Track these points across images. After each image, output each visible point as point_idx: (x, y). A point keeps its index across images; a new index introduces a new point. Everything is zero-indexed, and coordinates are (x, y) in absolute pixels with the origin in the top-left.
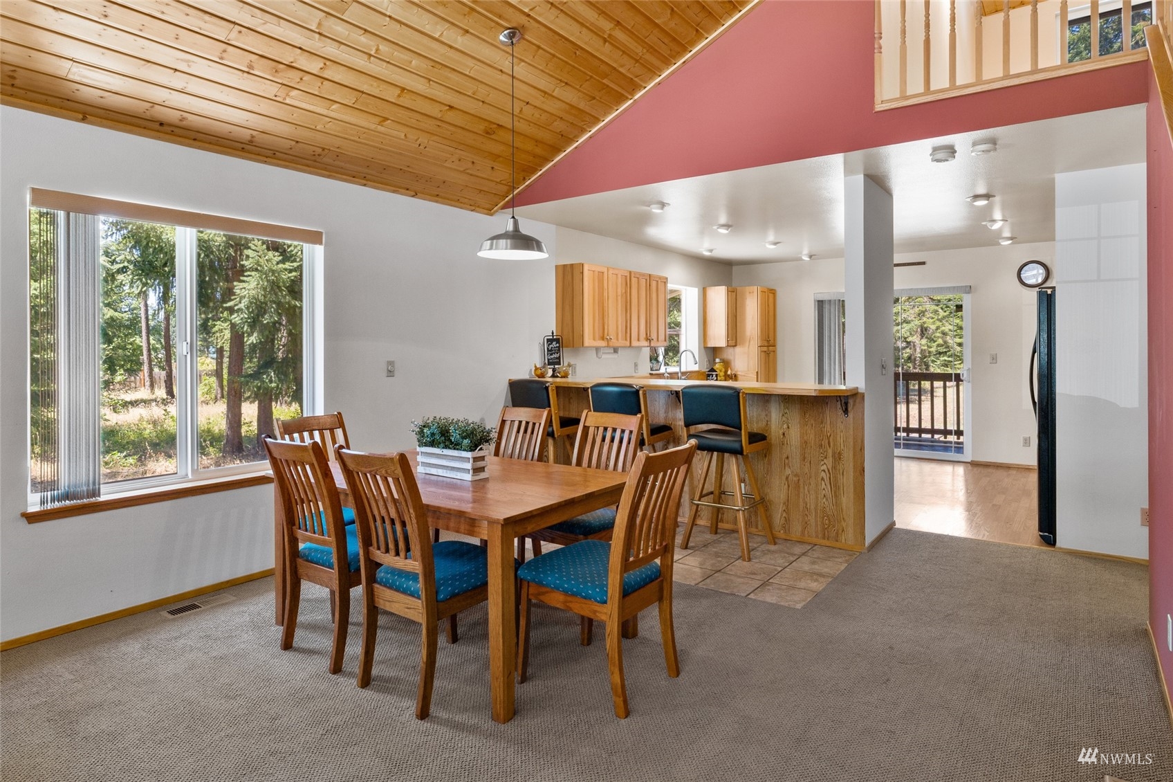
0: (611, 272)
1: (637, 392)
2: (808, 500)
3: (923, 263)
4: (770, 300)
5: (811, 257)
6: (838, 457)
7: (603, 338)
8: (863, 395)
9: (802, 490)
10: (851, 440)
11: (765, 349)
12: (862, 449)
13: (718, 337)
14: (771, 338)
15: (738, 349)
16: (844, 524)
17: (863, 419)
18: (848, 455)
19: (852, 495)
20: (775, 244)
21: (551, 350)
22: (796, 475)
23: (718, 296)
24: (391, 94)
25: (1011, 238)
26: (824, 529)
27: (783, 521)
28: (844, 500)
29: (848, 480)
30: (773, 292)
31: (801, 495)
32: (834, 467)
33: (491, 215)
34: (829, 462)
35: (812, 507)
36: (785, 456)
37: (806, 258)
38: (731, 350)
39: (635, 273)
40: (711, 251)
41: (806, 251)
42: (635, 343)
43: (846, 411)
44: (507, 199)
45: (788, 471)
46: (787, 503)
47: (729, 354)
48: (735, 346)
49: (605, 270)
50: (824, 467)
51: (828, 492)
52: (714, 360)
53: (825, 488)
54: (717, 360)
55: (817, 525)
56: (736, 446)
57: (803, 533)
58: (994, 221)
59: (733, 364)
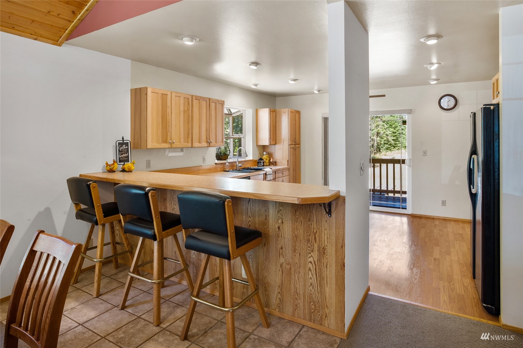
0: (173, 95)
1: (146, 194)
2: (298, 286)
3: (384, 96)
4: (296, 118)
5: (319, 91)
6: (322, 252)
7: (165, 141)
8: (344, 199)
9: (293, 276)
10: (334, 238)
11: (293, 146)
12: (343, 246)
13: (265, 139)
14: (297, 138)
15: (277, 146)
16: (327, 311)
17: (344, 219)
18: (331, 251)
19: (334, 286)
20: (295, 80)
21: (122, 151)
22: (289, 264)
23: (265, 115)
25: (437, 80)
26: (311, 313)
27: (278, 301)
28: (327, 289)
29: (330, 273)
30: (299, 112)
31: (293, 281)
32: (319, 260)
33: (60, 45)
34: (315, 255)
35: (301, 292)
36: (279, 246)
37: (316, 92)
38: (273, 146)
39: (196, 96)
40: (256, 85)
41: (316, 88)
42: (196, 144)
43: (329, 213)
44: (67, 32)
45: (282, 260)
46: (281, 286)
47: (272, 149)
48: (276, 144)
49: (169, 94)
50: (311, 259)
51: (314, 281)
52: (263, 153)
53: (312, 277)
54: (265, 153)
55: (304, 309)
56: (224, 251)
57: (293, 315)
58: (432, 64)
59: (274, 156)
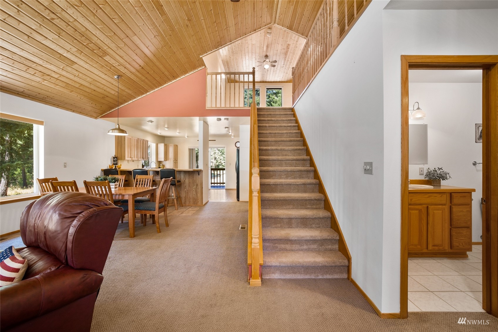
0: (133, 138)
1: (147, 171)
2: (190, 196)
3: (215, 140)
4: (176, 147)
5: (188, 137)
6: (197, 185)
7: (130, 157)
8: (202, 171)
9: (189, 194)
10: (200, 181)
11: (175, 162)
12: (202, 183)
13: (161, 158)
14: (176, 159)
15: (167, 162)
16: (198, 200)
17: (202, 176)
18: (199, 184)
19: (200, 193)
20: (179, 133)
21: (114, 161)
22: (187, 190)
23: (162, 147)
24: (77, 85)
25: (234, 136)
26: (194, 202)
27: (184, 201)
28: (198, 195)
29: (199, 190)
30: (177, 146)
31: (189, 195)
32: (196, 188)
33: (96, 119)
34: (195, 186)
35: (191, 197)
36: (185, 186)
37: (186, 137)
38: (165, 162)
39: (140, 139)
40: (160, 133)
41: (186, 135)
42: (139, 159)
43: (199, 175)
44: (103, 115)
45: (185, 190)
46: (185, 197)
47: (164, 163)
48: (166, 161)
49: (131, 137)
50: (194, 188)
51: (195, 194)
52: (160, 165)
53: (194, 193)
54: (161, 165)
55: (192, 201)
56: (174, 183)
57: (189, 204)
58: (230, 132)
59: (165, 166)
